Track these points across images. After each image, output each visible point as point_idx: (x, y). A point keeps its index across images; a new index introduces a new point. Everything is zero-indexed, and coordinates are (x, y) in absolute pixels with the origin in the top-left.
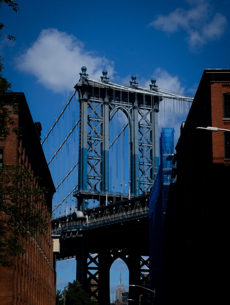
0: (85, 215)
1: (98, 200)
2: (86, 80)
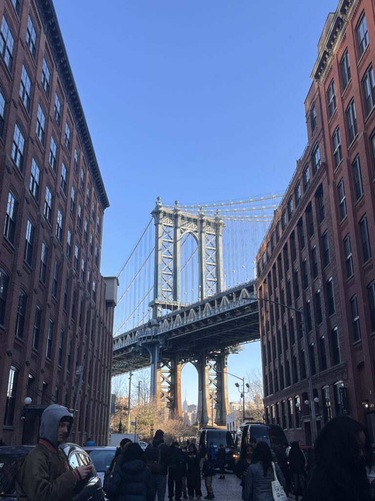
0: (158, 322)
1: (171, 310)
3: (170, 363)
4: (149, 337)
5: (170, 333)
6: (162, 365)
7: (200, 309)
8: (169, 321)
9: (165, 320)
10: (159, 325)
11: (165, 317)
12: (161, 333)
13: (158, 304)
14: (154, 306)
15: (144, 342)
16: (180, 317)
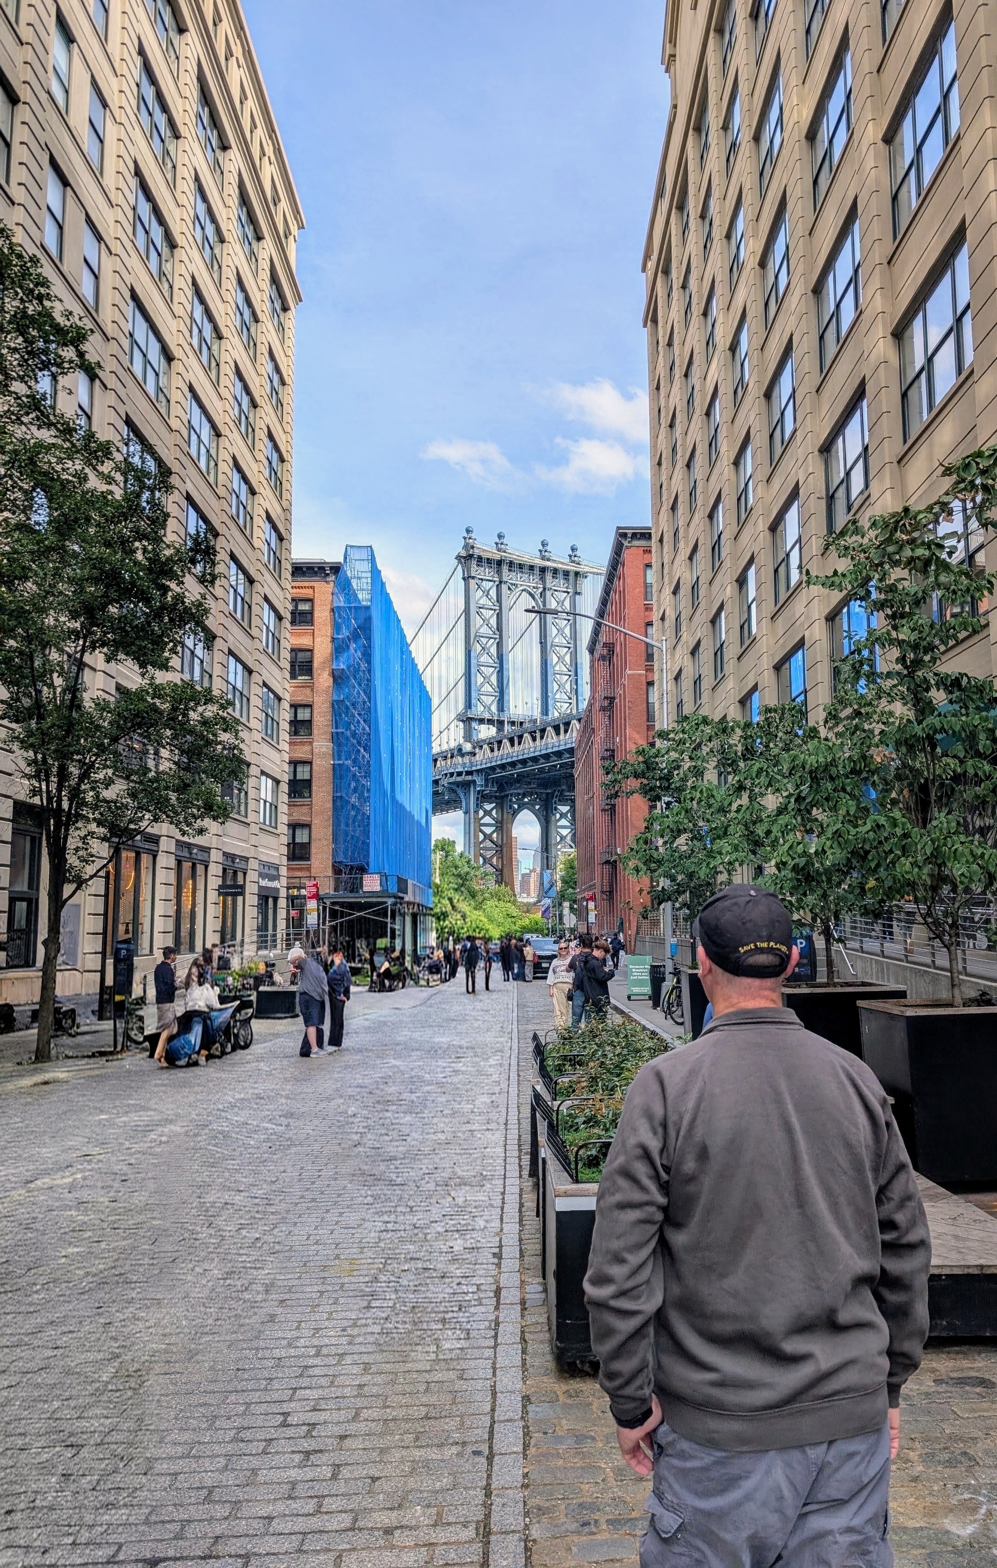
0: (474, 748)
1: (494, 726)
2: (473, 547)
3: (494, 813)
4: (460, 774)
5: (493, 769)
6: (481, 813)
7: (538, 735)
8: (492, 750)
9: (485, 746)
10: (475, 754)
11: (484, 741)
12: (479, 767)
13: (471, 719)
14: (467, 720)
15: (452, 780)
16: (508, 744)
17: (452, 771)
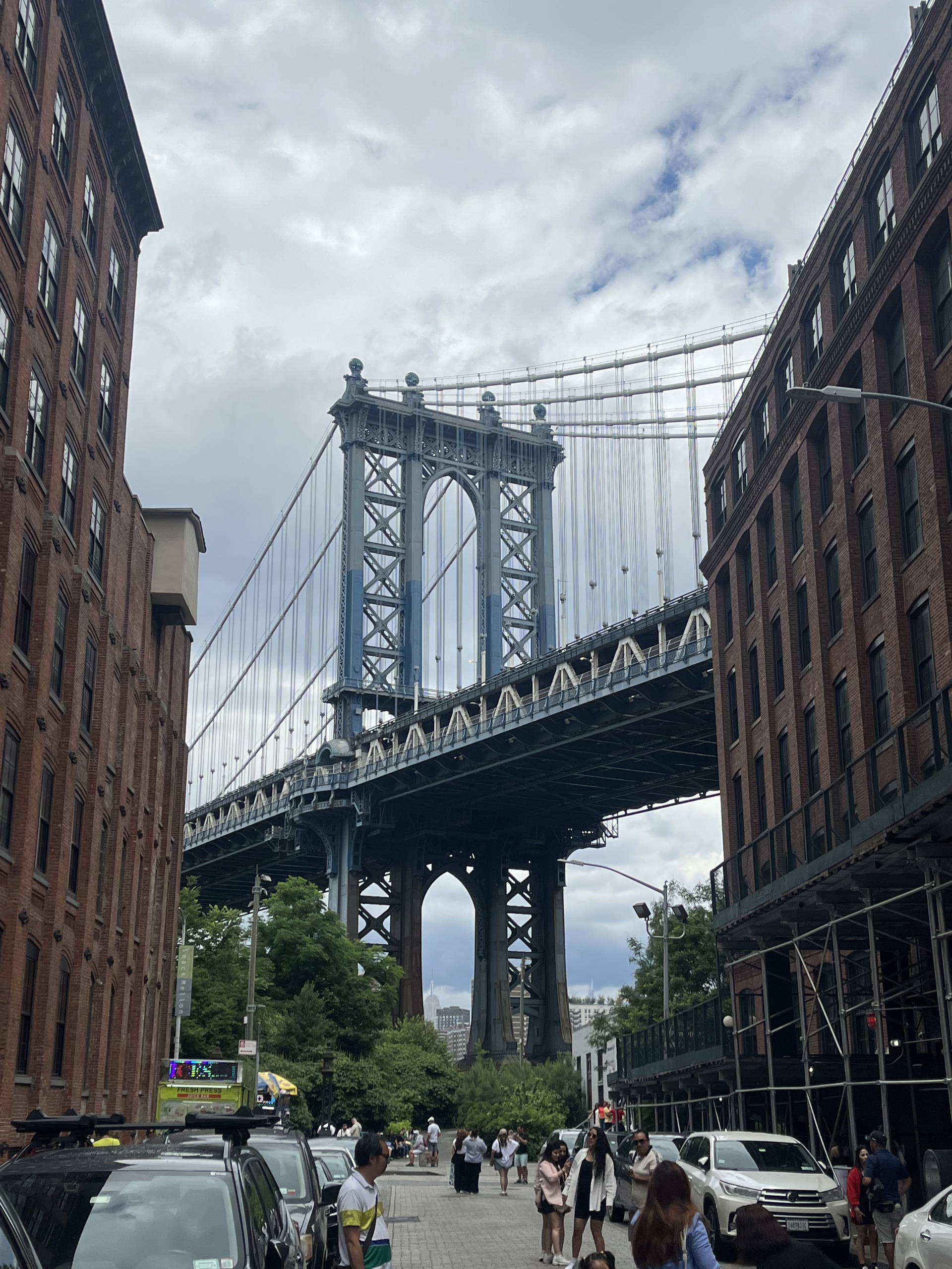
2: (363, 392)
3: (387, 878)
4: (324, 796)
5: (388, 781)
6: (363, 880)
7: (483, 706)
8: (387, 746)
9: (375, 744)
10: (354, 760)
11: (372, 734)
12: (362, 781)
13: (351, 697)
14: (342, 701)
15: (308, 809)
16: (420, 733)
17: (307, 791)
